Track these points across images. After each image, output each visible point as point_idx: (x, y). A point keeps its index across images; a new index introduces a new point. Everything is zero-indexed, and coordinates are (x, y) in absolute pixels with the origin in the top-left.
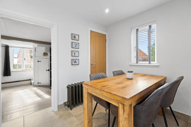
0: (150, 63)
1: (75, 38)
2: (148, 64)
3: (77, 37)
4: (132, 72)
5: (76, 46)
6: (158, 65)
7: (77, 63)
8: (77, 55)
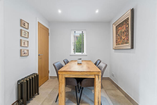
0: (82, 54)
1: (24, 25)
2: (81, 54)
3: (26, 24)
4: (81, 59)
5: (25, 35)
6: (87, 54)
7: (26, 54)
8: (27, 46)
